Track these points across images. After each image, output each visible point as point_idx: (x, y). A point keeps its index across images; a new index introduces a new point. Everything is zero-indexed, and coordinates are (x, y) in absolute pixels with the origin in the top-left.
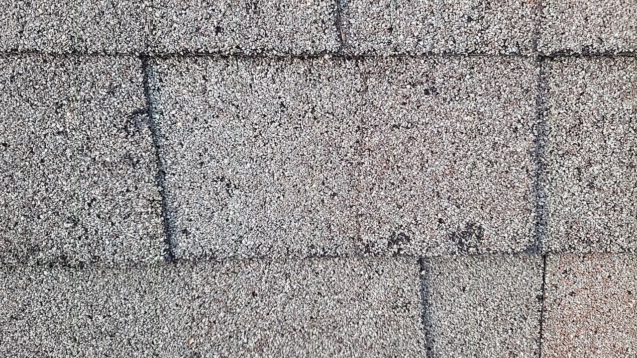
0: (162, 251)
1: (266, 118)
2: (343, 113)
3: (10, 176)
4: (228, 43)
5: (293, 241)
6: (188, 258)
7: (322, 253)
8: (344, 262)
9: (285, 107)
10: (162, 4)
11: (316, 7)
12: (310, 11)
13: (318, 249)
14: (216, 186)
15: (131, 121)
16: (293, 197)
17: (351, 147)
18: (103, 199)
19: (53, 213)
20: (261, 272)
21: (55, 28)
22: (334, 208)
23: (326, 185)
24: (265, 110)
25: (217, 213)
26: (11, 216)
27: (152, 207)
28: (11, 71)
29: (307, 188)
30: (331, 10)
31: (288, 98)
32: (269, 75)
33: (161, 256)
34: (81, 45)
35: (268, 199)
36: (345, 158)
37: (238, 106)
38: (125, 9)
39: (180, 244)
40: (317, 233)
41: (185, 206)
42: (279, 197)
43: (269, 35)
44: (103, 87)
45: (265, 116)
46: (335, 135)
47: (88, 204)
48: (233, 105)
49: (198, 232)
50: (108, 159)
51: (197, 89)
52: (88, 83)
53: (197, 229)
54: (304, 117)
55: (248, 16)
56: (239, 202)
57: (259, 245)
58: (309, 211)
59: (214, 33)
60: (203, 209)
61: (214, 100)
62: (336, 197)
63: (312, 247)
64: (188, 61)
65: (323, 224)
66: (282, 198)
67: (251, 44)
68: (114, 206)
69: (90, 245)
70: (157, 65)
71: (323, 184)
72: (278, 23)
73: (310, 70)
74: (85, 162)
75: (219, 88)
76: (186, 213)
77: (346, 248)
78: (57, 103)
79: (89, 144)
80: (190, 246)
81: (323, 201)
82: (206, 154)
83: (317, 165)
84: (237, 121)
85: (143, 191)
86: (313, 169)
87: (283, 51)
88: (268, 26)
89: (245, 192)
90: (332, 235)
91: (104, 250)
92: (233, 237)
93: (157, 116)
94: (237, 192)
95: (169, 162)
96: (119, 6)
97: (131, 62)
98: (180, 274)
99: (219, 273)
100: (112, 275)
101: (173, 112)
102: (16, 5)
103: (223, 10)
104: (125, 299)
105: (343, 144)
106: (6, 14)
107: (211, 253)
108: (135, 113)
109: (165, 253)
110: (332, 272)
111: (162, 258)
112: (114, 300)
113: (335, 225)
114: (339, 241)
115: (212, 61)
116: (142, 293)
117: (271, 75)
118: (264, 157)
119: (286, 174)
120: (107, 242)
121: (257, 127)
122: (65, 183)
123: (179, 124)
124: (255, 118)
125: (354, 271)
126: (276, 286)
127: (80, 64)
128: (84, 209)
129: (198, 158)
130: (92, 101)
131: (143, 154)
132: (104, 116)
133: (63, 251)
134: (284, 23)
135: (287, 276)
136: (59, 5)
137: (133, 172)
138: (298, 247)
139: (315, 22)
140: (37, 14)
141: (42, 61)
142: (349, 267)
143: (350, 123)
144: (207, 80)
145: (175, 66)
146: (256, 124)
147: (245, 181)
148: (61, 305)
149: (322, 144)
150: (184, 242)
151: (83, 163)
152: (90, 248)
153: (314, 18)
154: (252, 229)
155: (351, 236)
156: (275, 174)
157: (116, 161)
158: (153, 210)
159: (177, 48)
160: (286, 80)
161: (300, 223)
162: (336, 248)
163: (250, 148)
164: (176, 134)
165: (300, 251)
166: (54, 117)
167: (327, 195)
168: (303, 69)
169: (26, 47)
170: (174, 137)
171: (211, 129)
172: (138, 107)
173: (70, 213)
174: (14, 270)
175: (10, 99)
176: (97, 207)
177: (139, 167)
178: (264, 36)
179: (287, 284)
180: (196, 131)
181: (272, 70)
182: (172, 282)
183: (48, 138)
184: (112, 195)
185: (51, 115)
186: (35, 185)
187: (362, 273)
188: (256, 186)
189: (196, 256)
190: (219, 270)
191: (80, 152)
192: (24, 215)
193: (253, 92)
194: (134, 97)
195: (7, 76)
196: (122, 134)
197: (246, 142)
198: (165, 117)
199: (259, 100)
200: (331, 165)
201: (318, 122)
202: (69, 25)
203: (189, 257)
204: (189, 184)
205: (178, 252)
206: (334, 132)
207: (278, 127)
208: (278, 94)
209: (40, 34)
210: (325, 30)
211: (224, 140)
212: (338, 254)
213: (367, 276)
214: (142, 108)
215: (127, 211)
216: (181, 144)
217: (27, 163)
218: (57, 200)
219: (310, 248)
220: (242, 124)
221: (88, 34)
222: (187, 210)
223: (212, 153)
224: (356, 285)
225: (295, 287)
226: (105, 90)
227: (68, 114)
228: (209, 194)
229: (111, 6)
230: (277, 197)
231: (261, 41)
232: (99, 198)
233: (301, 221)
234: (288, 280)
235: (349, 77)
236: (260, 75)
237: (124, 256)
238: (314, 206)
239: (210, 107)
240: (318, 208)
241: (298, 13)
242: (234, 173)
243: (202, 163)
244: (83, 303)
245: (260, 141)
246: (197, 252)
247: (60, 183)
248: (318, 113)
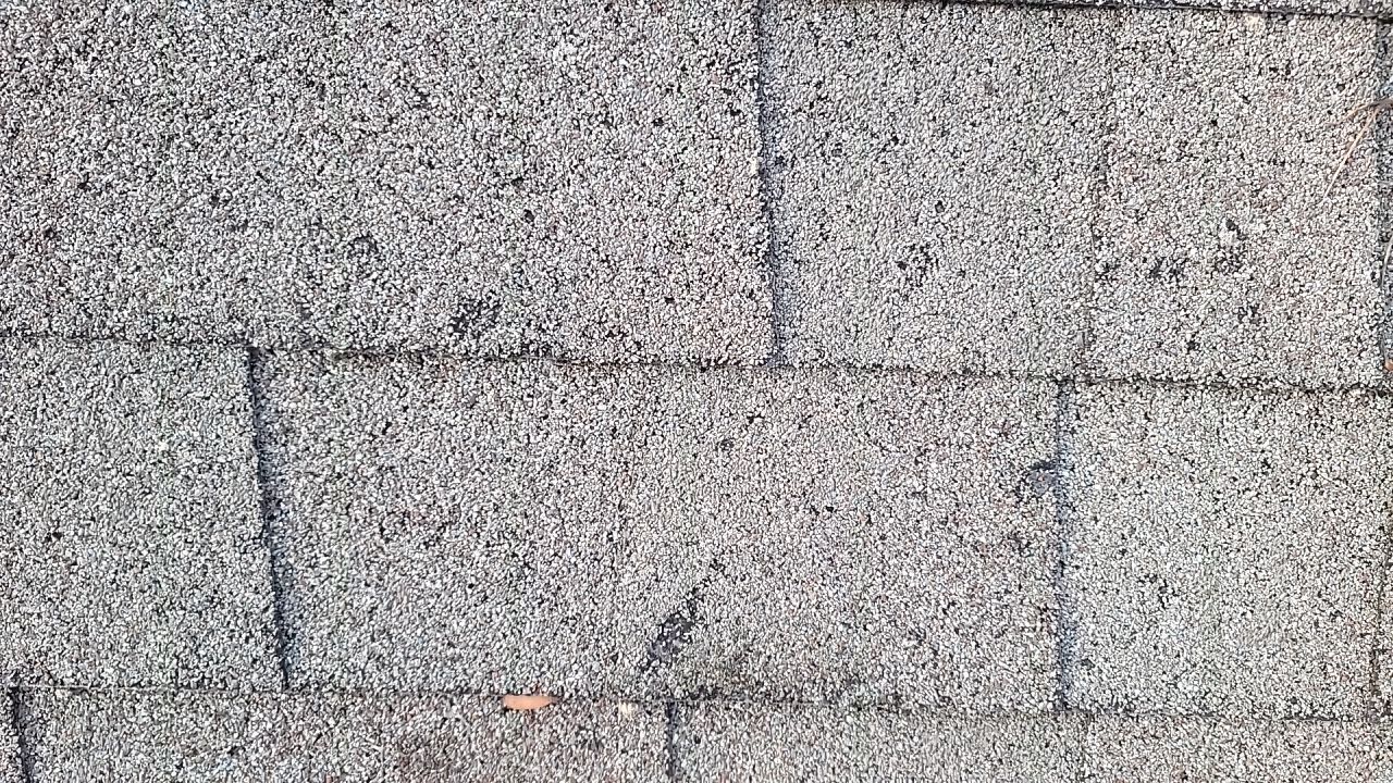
0: (1051, 694)
1: (1237, 483)
2: (1363, 481)
3: (830, 559)
4: (1204, 365)
5: (1263, 688)
6: (1088, 708)
7: (1309, 712)
8: (1338, 728)
9: (1269, 467)
10: (1112, 305)
11: (1350, 317)
12: (1341, 322)
13: (1303, 705)
14: (1143, 590)
15: (1027, 481)
16: (1268, 614)
17: (1371, 536)
18: (967, 603)
19: (890, 622)
20: (1200, 738)
21: (942, 334)
22: (1335, 637)
23: (1324, 597)
24: (1237, 470)
25: (1140, 634)
26: (824, 624)
27: (1042, 620)
28: (860, 397)
29: (1294, 601)
30: (1375, 322)
31: (1278, 452)
32: (1251, 415)
33: (1049, 701)
34: (977, 362)
35: (1226, 615)
36: (1360, 554)
37: (1193, 462)
38: (1048, 309)
39: (1077, 684)
40: (1303, 677)
41: (1090, 619)
42: (1244, 614)
43: (1270, 356)
44: (994, 425)
45: (1235, 479)
46: (1346, 515)
47: (944, 610)
48: (1186, 460)
49: (1107, 665)
50: (983, 539)
51: (1133, 433)
52: (972, 418)
53: (1106, 660)
54: (1298, 484)
55: (1241, 326)
56: (1179, 618)
57: (1206, 693)
58: (1293, 640)
59: (1185, 351)
60: (1118, 627)
61: (1157, 452)
62: (1339, 619)
63: (1294, 701)
64: (1126, 389)
65: (1315, 663)
66: (1249, 615)
67: (1240, 369)
68: (982, 616)
69: (938, 678)
70: (1077, 393)
71: (1319, 595)
72: (1286, 339)
73: (1317, 410)
74: (947, 541)
75: (1167, 433)
76: (1090, 632)
77: (1349, 706)
78: (919, 448)
79: (957, 513)
80: (1092, 687)
81: (1316, 624)
82: (1133, 536)
83: (1312, 563)
84: (1189, 486)
85: (1030, 593)
86: (1305, 570)
87: (1291, 382)
88: (1271, 344)
89: (1189, 603)
90: (1328, 682)
91: (960, 687)
92: (1164, 677)
93: (1066, 473)
94: (1176, 601)
95: (1074, 547)
96: (1040, 305)
97: (1042, 389)
98: (1061, 734)
99: (1130, 736)
100: (952, 729)
101: (1091, 468)
102: (888, 298)
103: (1202, 317)
104: (967, 771)
105: (1358, 530)
106: (871, 311)
107: (1126, 701)
108: (1036, 467)
109: (1056, 697)
110: (1317, 745)
111: (1050, 705)
112: (950, 771)
113: (1335, 666)
114: (1339, 694)
115: (1163, 390)
116: (995, 763)
117: (1253, 415)
118: (1225, 546)
119: (1260, 576)
120: (966, 675)
121: (1218, 496)
122: (912, 574)
123: (1097, 487)
124: (1220, 482)
125: (1353, 745)
126: (1221, 765)
127: (963, 389)
128: (936, 617)
129: (1120, 543)
130: (972, 447)
131: (1039, 533)
132: (988, 471)
133: (896, 686)
134: (1298, 339)
135: (1242, 747)
136: (952, 302)
137: (1018, 561)
138: (1271, 700)
139: (1347, 339)
140: (918, 313)
141: (909, 382)
142: (1346, 739)
143: (1374, 497)
144: (1149, 420)
145: (1103, 396)
146: (1219, 492)
147: (1190, 583)
148: (866, 775)
149: (1323, 529)
150: (1084, 680)
151: (944, 544)
152: (938, 683)
153: (1346, 334)
154: (1195, 665)
155: (1360, 685)
156: (1242, 576)
157: (994, 542)
158: (1045, 624)
159: (1126, 372)
160: (1277, 423)
161: (1276, 660)
162: (1333, 704)
163: (1205, 530)
164: (1090, 503)
165: (1273, 707)
166: (911, 468)
167: (1324, 614)
168: (1306, 408)
169: (895, 362)
170: (1086, 507)
171: (1145, 496)
172: (1043, 458)
173: (914, 623)
174: (801, 713)
175: (850, 438)
176: (956, 616)
177: (1028, 553)
178: (1262, 358)
179: (1240, 761)
180: (1122, 499)
181: (1257, 407)
182: (1047, 746)
183: (897, 500)
184: (981, 598)
185: (907, 466)
186: (867, 576)
187: (1366, 749)
188: (1209, 594)
189: (1102, 706)
190: (1130, 732)
191: (941, 526)
192: (843, 623)
193: (1221, 441)
194: (1037, 443)
195: (853, 404)
196: (1010, 499)
197: (1199, 521)
198: (1078, 475)
199: (1229, 455)
200: (1335, 565)
201: (1322, 493)
202: (964, 331)
203: (1090, 705)
204: (1099, 584)
205: (1073, 697)
206: (1346, 511)
207: (1254, 499)
208: (1261, 446)
209: (919, 343)
210: (1361, 351)
211: (1164, 516)
212: (1334, 714)
213: (1373, 754)
214: (1048, 460)
215: (1002, 623)
216: (1095, 518)
217: (860, 540)
218: (897, 601)
219: (1289, 703)
220: (1197, 491)
221: (990, 346)
222: (1093, 626)
223: (1142, 536)
224: (1354, 769)
225: (1252, 768)
226: (996, 430)
227: (934, 465)
228: (1130, 602)
229: (1030, 304)
230: (1241, 612)
231: (1257, 365)
232: (962, 601)
233: (1278, 655)
234: (1242, 755)
235: (1379, 423)
236: (1236, 414)
237: (990, 699)
238: (1302, 631)
239: (1149, 462)
240: (1308, 636)
241: (1321, 324)
242: (1175, 570)
243: (1123, 552)
244: (900, 772)
245: (1223, 520)
246: (1104, 698)
247: (905, 573)
248: (1324, 476)
